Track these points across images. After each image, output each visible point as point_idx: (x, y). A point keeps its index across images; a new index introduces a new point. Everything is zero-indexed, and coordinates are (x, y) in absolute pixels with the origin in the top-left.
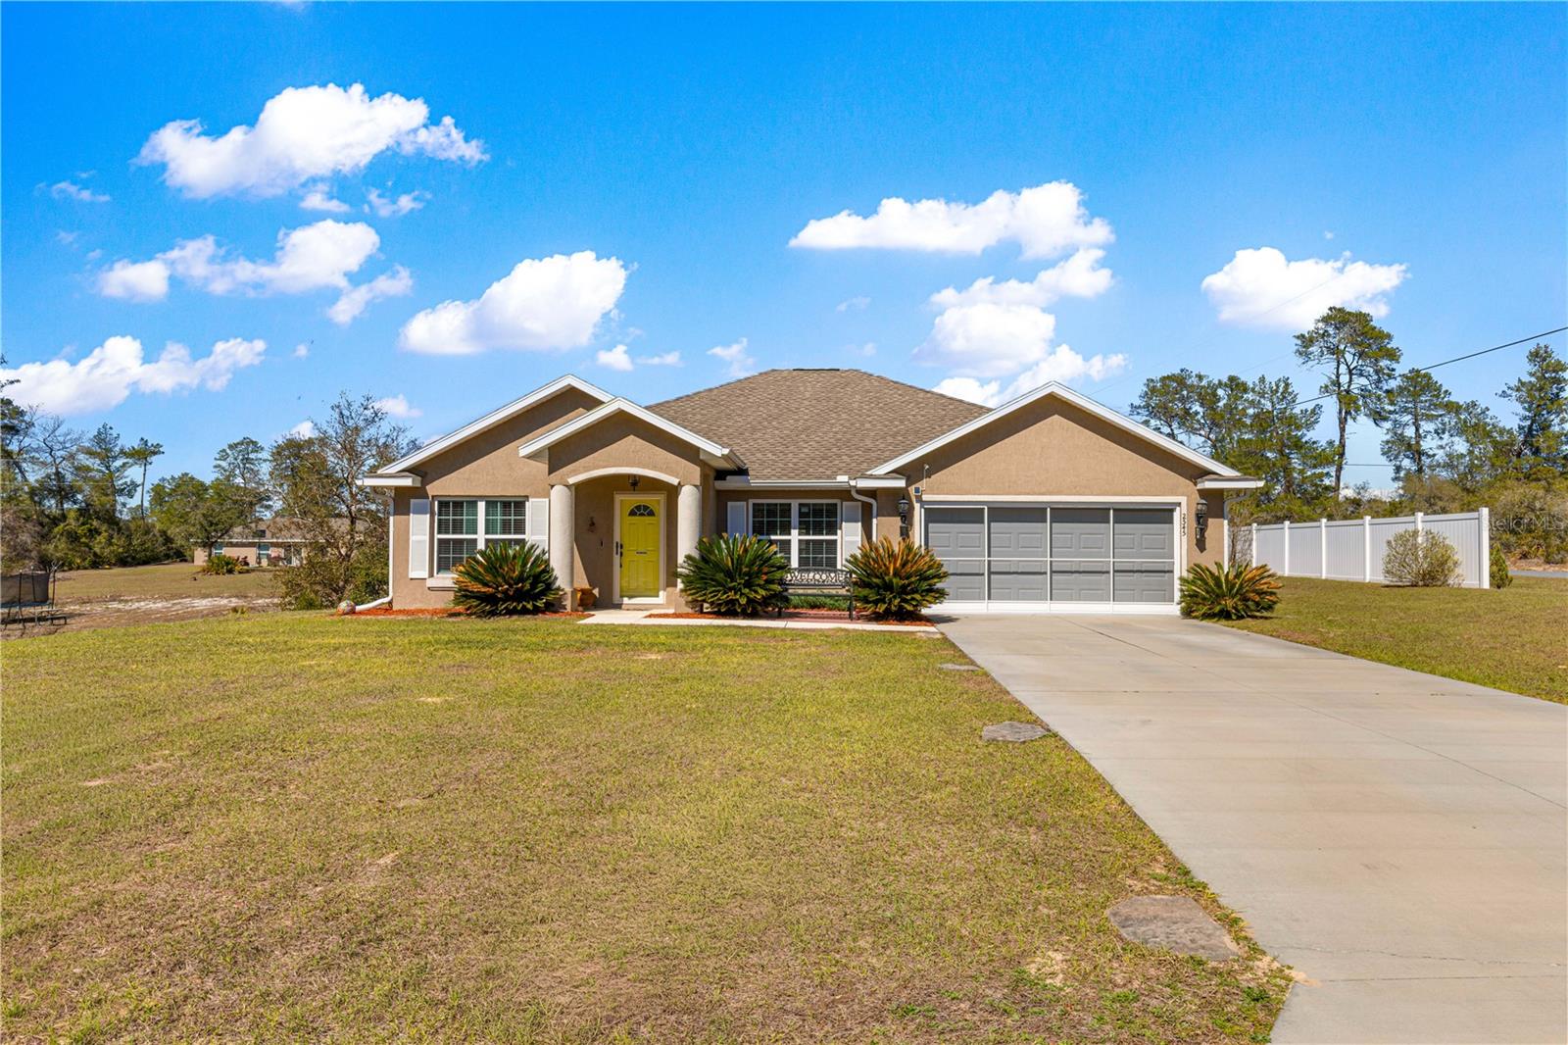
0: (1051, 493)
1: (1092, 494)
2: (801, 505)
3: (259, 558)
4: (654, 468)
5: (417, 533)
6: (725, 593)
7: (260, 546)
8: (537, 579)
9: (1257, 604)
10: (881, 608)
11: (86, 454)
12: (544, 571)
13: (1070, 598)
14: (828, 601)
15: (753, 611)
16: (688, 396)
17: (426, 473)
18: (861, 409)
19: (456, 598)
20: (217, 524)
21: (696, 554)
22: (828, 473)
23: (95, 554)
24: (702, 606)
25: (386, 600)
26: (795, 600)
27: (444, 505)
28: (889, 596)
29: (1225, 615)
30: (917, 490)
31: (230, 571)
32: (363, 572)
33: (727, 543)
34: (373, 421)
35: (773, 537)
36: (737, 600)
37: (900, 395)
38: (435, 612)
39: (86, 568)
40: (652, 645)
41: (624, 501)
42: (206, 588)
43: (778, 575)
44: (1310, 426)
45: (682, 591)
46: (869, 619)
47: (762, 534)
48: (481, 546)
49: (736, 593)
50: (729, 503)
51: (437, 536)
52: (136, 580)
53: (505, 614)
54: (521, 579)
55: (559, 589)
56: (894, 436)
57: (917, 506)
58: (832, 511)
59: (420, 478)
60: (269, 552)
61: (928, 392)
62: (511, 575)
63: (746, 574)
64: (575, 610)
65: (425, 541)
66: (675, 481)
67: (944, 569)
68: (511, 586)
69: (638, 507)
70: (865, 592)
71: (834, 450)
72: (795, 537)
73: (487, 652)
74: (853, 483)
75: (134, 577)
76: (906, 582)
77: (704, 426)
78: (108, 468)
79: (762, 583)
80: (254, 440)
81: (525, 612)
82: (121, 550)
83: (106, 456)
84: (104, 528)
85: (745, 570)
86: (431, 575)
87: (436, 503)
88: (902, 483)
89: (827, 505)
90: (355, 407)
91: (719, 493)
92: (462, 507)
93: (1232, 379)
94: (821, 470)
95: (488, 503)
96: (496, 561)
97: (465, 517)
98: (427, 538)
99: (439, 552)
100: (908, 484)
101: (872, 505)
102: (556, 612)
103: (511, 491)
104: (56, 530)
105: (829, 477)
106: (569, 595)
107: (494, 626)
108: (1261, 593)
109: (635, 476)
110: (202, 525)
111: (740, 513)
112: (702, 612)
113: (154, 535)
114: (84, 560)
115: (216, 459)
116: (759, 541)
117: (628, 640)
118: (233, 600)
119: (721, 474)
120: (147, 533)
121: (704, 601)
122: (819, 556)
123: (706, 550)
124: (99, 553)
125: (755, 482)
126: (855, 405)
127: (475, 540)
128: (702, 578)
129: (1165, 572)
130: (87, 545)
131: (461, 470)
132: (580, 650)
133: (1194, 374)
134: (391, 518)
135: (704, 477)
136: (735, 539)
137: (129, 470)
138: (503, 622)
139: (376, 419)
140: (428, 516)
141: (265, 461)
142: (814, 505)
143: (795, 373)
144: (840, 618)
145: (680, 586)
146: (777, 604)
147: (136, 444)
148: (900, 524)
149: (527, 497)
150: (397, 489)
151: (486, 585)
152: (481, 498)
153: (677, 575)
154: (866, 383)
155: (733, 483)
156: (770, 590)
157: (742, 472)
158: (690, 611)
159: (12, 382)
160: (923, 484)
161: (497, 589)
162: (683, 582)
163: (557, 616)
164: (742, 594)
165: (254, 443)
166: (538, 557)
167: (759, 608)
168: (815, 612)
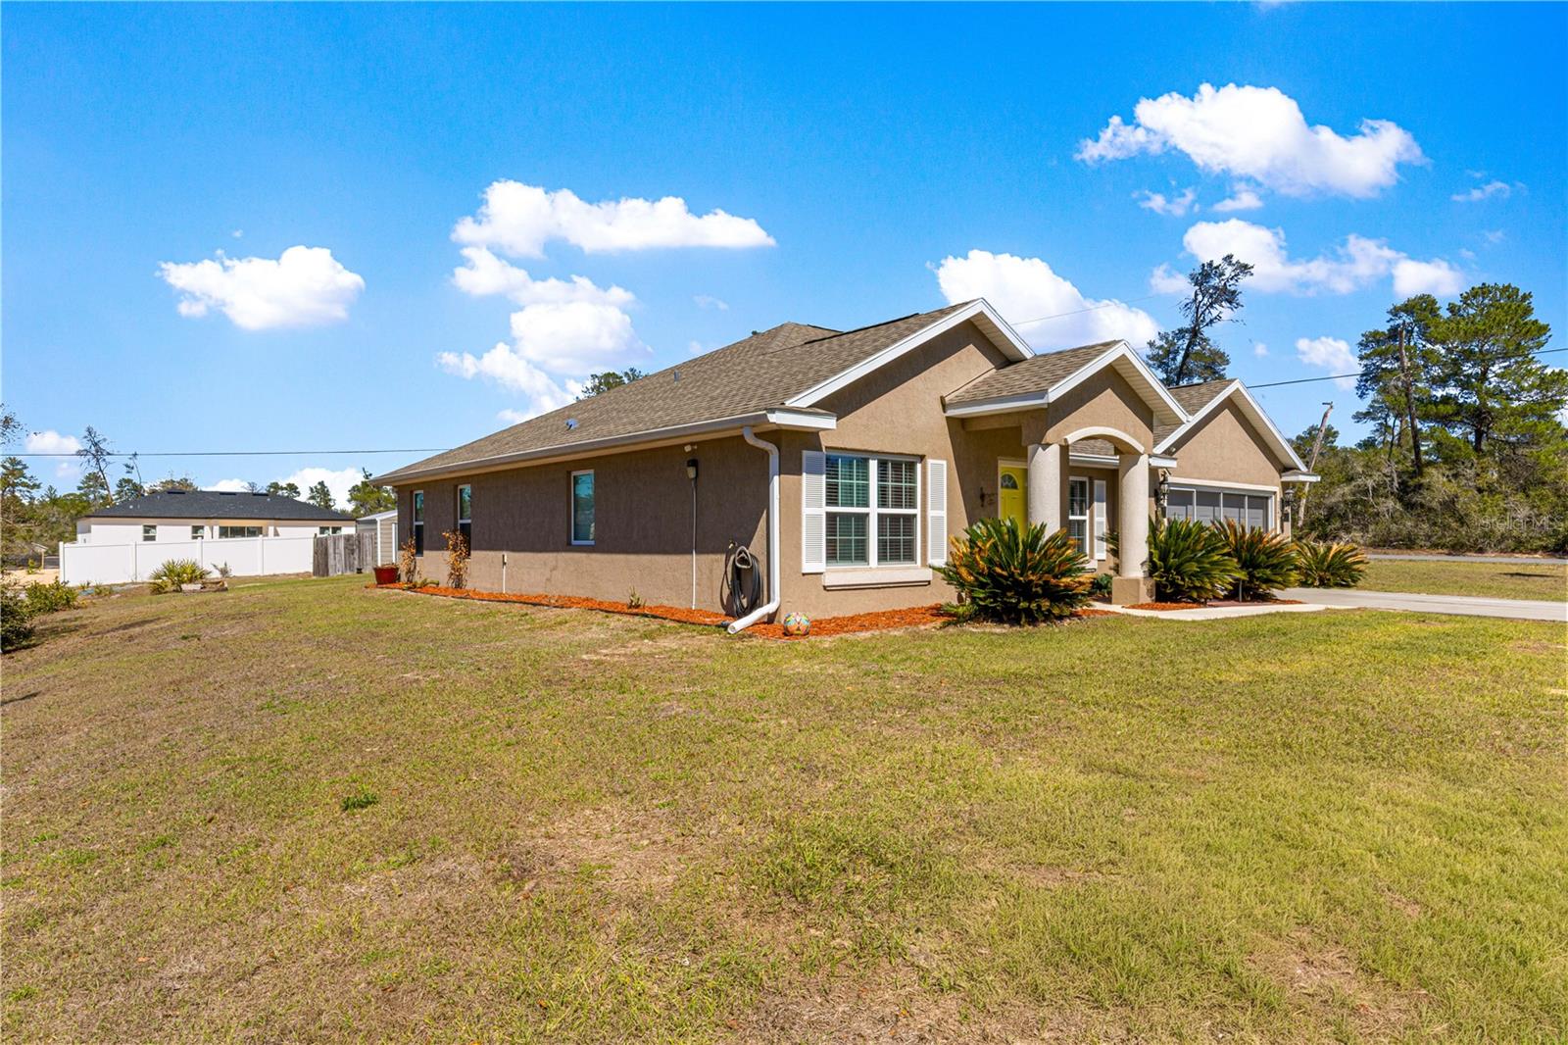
0: (1225, 480)
1: (1242, 482)
4: (1126, 431)
5: (811, 502)
25: (770, 608)
27: (831, 462)
41: (1003, 469)
48: (873, 523)
65: (820, 516)
86: (829, 567)
87: (825, 458)
92: (851, 467)
95: (878, 461)
97: (855, 482)
98: (823, 511)
103: (898, 448)
127: (867, 516)
131: (858, 412)
140: (823, 477)
149: (922, 458)
152: (877, 454)
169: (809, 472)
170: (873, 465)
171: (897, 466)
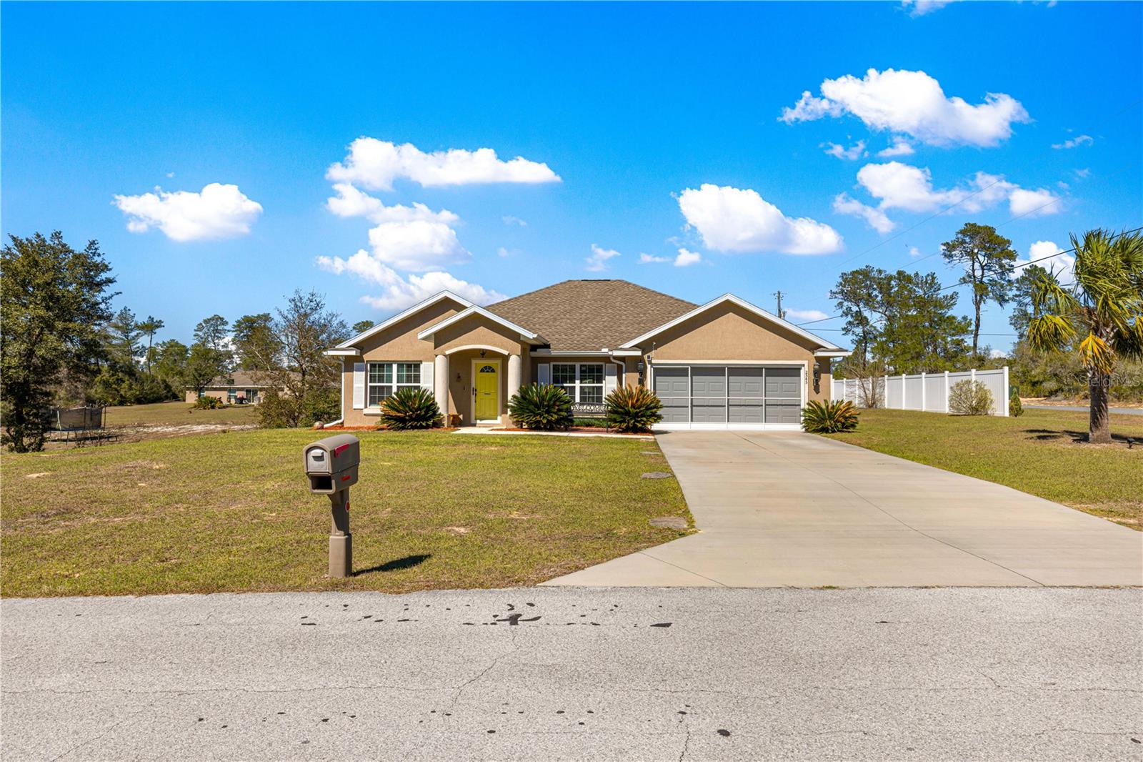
0: (728, 359)
1: (752, 359)
2: (581, 366)
3: (229, 398)
4: (494, 345)
5: (358, 381)
6: (534, 417)
7: (230, 390)
8: (428, 408)
9: (843, 424)
10: (624, 425)
11: (113, 327)
12: (432, 404)
13: (740, 421)
14: (596, 422)
15: (551, 427)
16: (516, 298)
17: (363, 348)
18: (620, 307)
19: (382, 419)
20: (204, 375)
21: (518, 395)
22: (597, 347)
23: (121, 396)
24: (522, 424)
25: (340, 421)
26: (576, 421)
27: (373, 366)
28: (627, 418)
29: (825, 430)
30: (649, 357)
31: (213, 407)
32: (311, 407)
33: (536, 388)
34: (316, 310)
35: (565, 385)
36: (541, 421)
37: (646, 297)
38: (369, 428)
39: (115, 405)
40: (493, 443)
41: (477, 364)
42: (199, 418)
43: (565, 406)
44: (949, 307)
45: (510, 415)
46: (617, 432)
47: (559, 383)
48: (395, 390)
49: (540, 417)
50: (539, 365)
51: (369, 384)
52: (151, 413)
53: (410, 429)
54: (419, 409)
55: (440, 414)
56: (639, 324)
57: (649, 366)
58: (600, 369)
59: (359, 351)
60: (236, 394)
61: (663, 295)
62: (413, 406)
63: (546, 406)
64: (449, 427)
65: (362, 387)
66: (506, 353)
67: (660, 404)
68: (413, 413)
69: (485, 367)
70: (614, 416)
71: (602, 332)
72: (578, 384)
73: (405, 446)
74: (610, 353)
75: (149, 411)
76: (638, 410)
77: (525, 317)
78: (127, 337)
79: (555, 410)
80: (221, 317)
81: (421, 427)
82: (138, 393)
83: (126, 329)
84: (127, 378)
85: (545, 403)
86: (366, 407)
87: (369, 365)
88: (639, 353)
89: (597, 365)
90: (304, 300)
91: (533, 358)
92: (384, 367)
93: (900, 273)
94: (593, 345)
95: (398, 365)
96: (405, 398)
97: (385, 373)
98: (363, 385)
99: (370, 394)
100: (643, 354)
101: (624, 366)
102: (439, 428)
103: (411, 358)
104: (96, 379)
105: (597, 349)
106: (446, 418)
107: (405, 434)
108: (846, 418)
109: (483, 350)
110: (194, 376)
111: (545, 370)
112: (521, 427)
113: (158, 383)
114: (115, 399)
115: (195, 330)
116: (555, 387)
117: (480, 441)
118: (218, 426)
119: (534, 348)
120: (153, 381)
121: (523, 421)
122: (592, 396)
123: (523, 391)
124: (124, 395)
125: (554, 352)
126: (617, 304)
127: (391, 387)
128: (522, 408)
129: (796, 405)
130: (116, 390)
131: (383, 346)
132: (454, 445)
133: (875, 269)
134: (343, 374)
135: (523, 350)
136: (541, 386)
137: (141, 338)
138: (410, 433)
139: (318, 308)
140: (364, 373)
141: (229, 331)
142: (589, 365)
143: (582, 283)
144: (602, 432)
145: (509, 413)
146: (566, 423)
147: (146, 320)
148: (639, 377)
149: (421, 362)
150: (346, 356)
151: (399, 412)
152: (395, 362)
153: (507, 407)
154: (626, 289)
155: (541, 353)
156: (560, 415)
157: (547, 346)
158: (514, 427)
159: (117, 294)
160: (652, 354)
161: (406, 414)
162: (511, 411)
163: (440, 430)
164: (544, 418)
165: (222, 319)
166: (428, 397)
167: (554, 426)
168: (588, 428)
169: (356, 371)
170: (395, 367)
171: (409, 366)
